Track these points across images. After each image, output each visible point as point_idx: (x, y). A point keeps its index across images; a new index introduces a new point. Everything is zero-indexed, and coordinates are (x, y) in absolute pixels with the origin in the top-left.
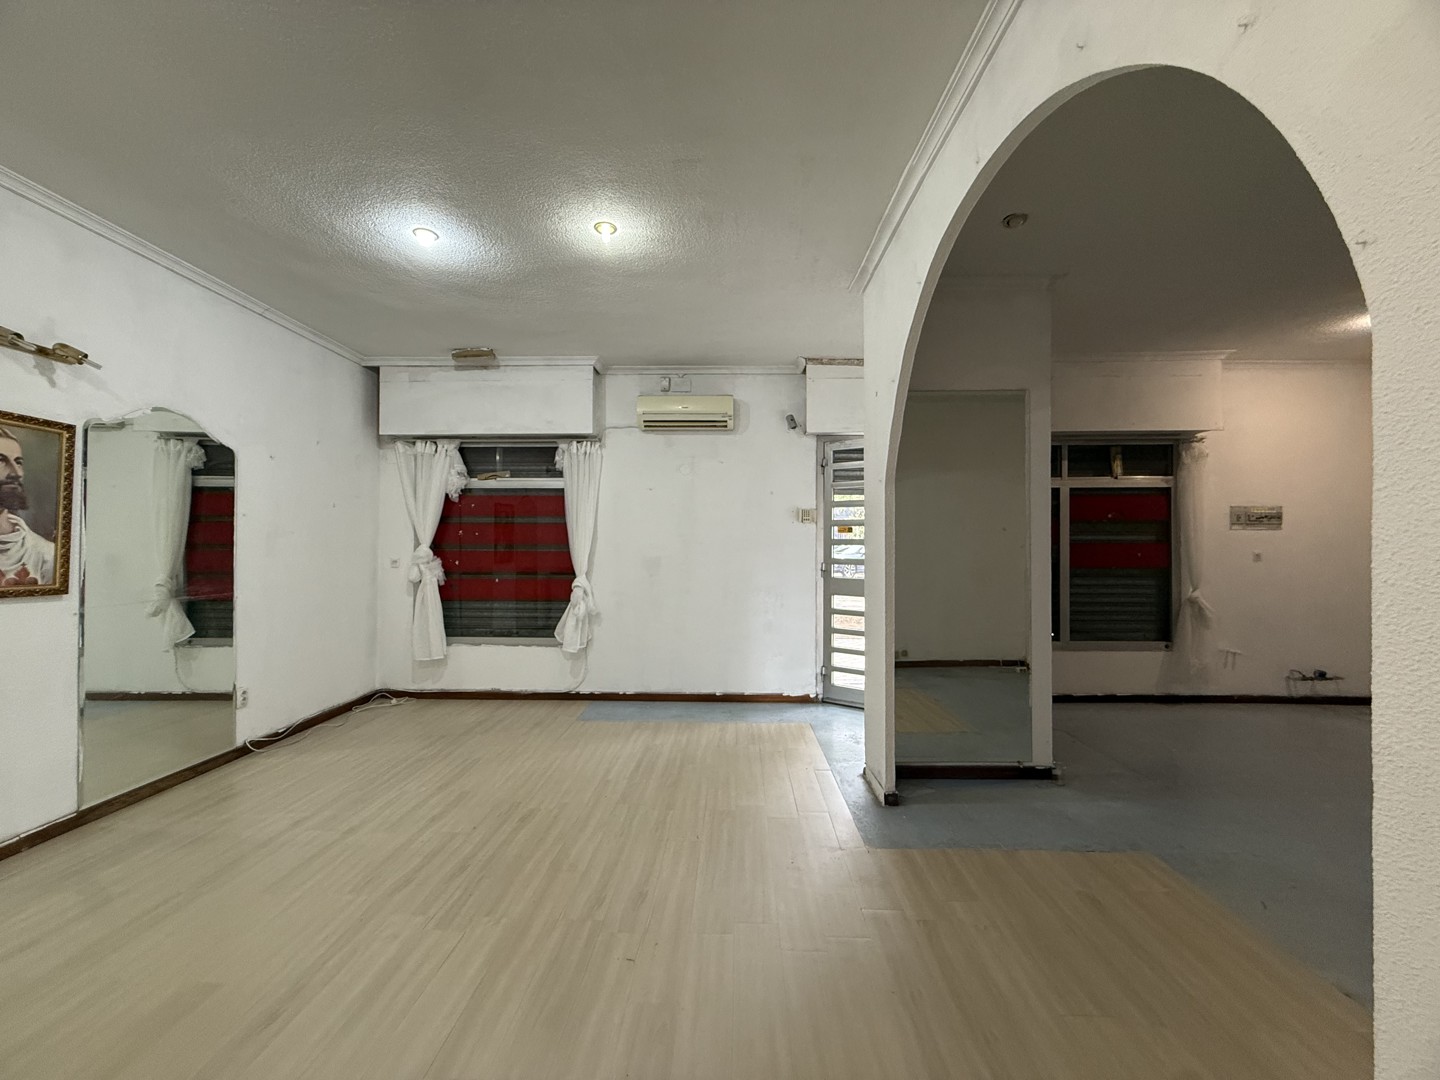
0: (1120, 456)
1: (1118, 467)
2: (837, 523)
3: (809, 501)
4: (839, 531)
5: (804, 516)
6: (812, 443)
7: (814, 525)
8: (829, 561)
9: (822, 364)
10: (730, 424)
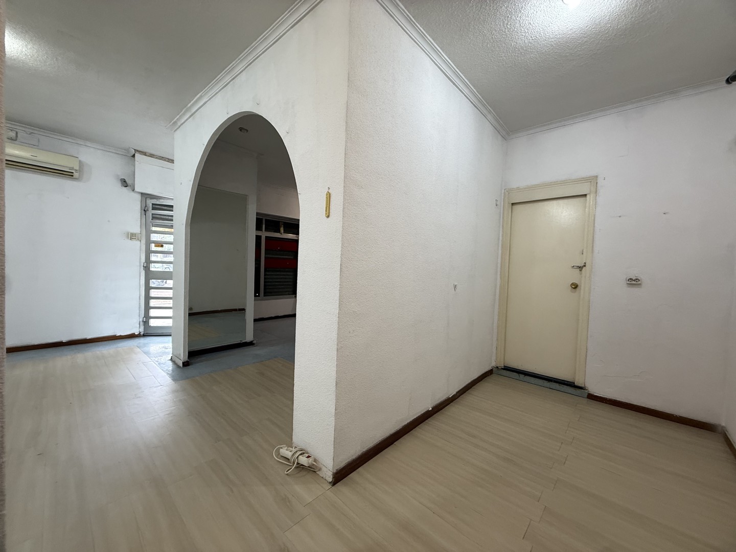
0: (282, 226)
1: (282, 230)
2: (154, 242)
3: (136, 228)
4: (155, 246)
5: (132, 236)
6: (139, 197)
7: (139, 242)
8: (148, 262)
9: (146, 155)
10: (76, 175)
